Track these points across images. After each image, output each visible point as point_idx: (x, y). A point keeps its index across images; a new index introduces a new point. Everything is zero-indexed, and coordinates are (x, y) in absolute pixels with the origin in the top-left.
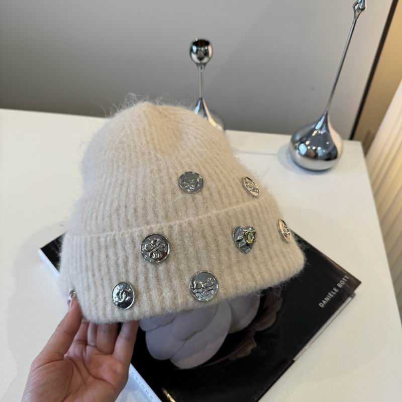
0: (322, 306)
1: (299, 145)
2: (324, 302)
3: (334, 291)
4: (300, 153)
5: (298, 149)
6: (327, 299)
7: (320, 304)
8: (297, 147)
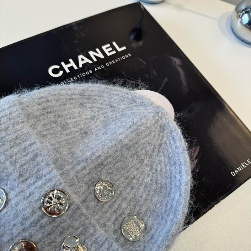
0: (233, 175)
1: (243, 14)
2: (236, 171)
3: (247, 163)
4: (241, 22)
5: (241, 18)
6: (239, 169)
7: (231, 173)
8: (241, 16)
